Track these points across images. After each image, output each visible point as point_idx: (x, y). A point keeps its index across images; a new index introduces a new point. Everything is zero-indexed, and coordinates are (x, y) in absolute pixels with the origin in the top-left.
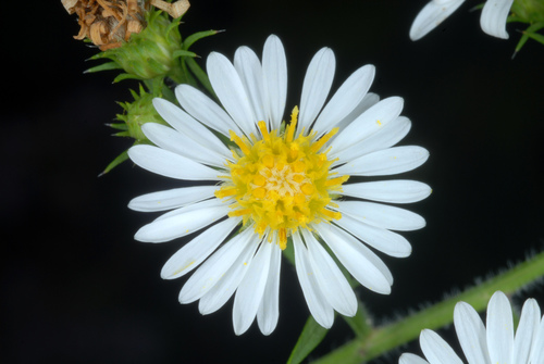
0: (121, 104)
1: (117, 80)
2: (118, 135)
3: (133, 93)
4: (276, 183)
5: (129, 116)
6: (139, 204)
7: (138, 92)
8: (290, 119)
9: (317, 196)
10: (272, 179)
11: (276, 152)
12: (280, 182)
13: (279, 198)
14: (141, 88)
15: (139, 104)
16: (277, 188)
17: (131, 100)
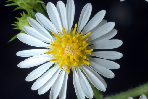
0: (17, 18)
1: (15, 10)
2: (15, 28)
3: (21, 14)
4: (67, 51)
5: (19, 22)
6: (20, 54)
7: (23, 14)
8: (74, 28)
9: (81, 56)
10: (66, 49)
11: (68, 39)
12: (69, 50)
13: (68, 56)
14: (24, 13)
15: (23, 18)
16: (68, 52)
17: (20, 17)
